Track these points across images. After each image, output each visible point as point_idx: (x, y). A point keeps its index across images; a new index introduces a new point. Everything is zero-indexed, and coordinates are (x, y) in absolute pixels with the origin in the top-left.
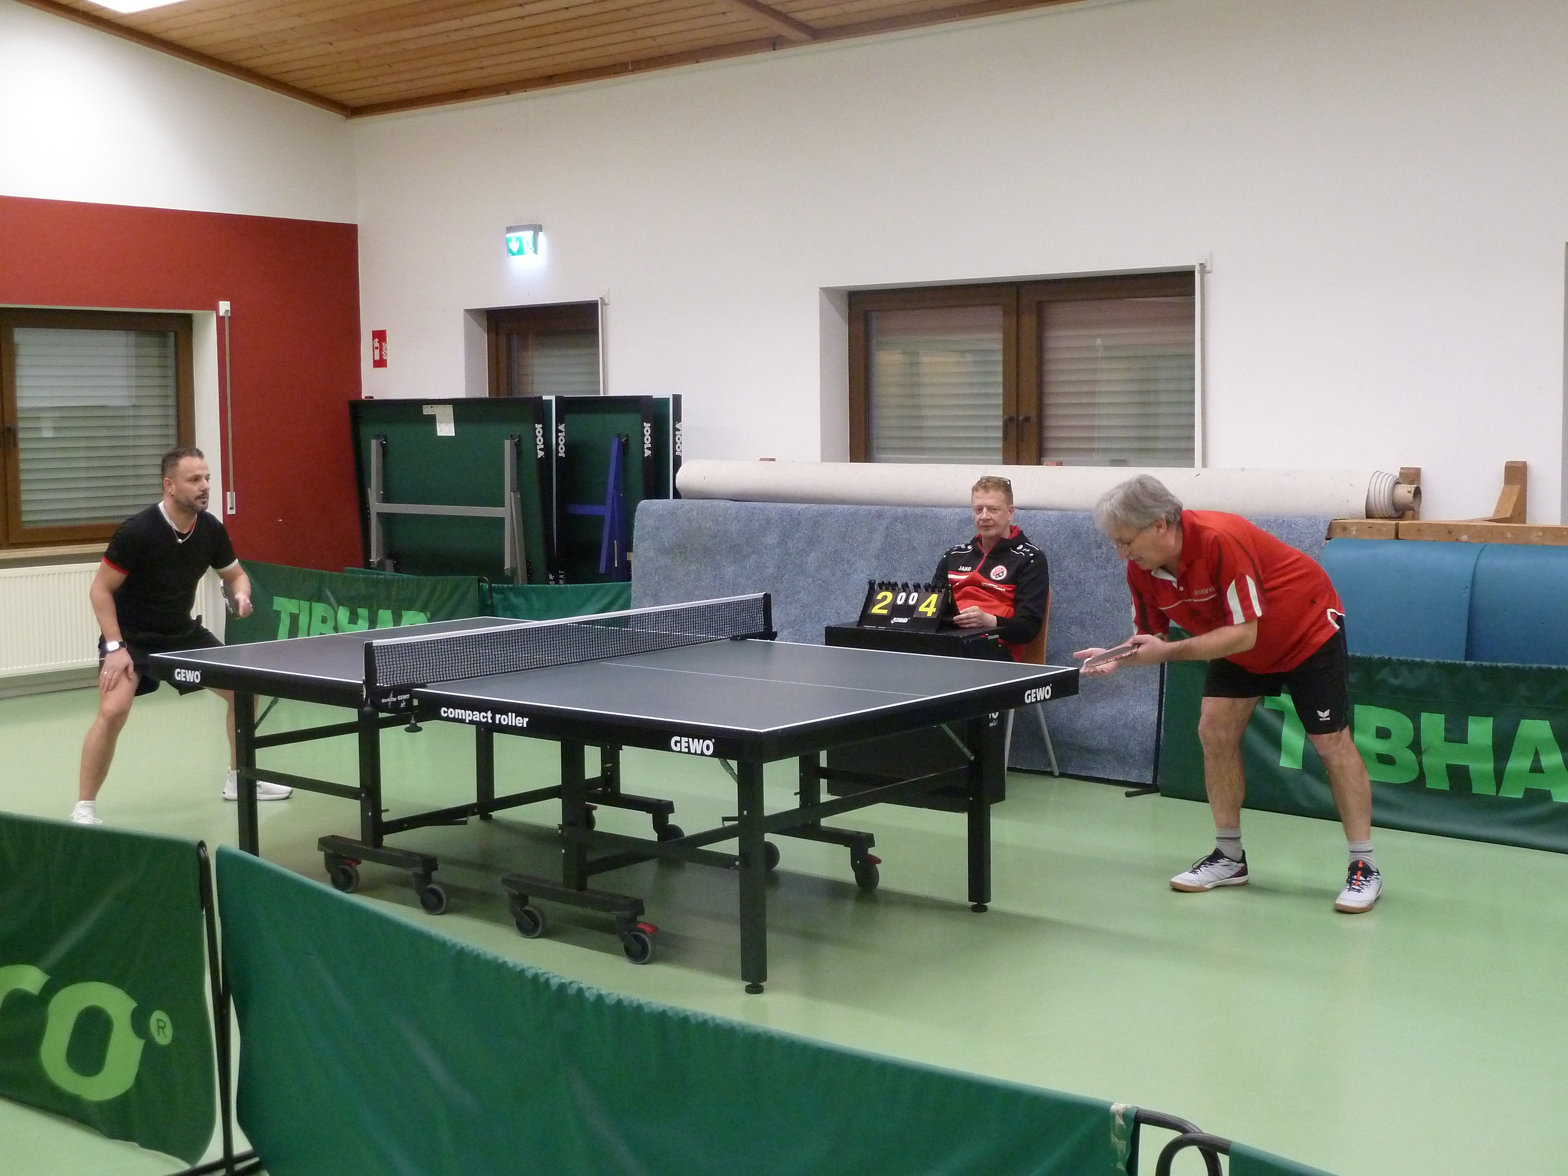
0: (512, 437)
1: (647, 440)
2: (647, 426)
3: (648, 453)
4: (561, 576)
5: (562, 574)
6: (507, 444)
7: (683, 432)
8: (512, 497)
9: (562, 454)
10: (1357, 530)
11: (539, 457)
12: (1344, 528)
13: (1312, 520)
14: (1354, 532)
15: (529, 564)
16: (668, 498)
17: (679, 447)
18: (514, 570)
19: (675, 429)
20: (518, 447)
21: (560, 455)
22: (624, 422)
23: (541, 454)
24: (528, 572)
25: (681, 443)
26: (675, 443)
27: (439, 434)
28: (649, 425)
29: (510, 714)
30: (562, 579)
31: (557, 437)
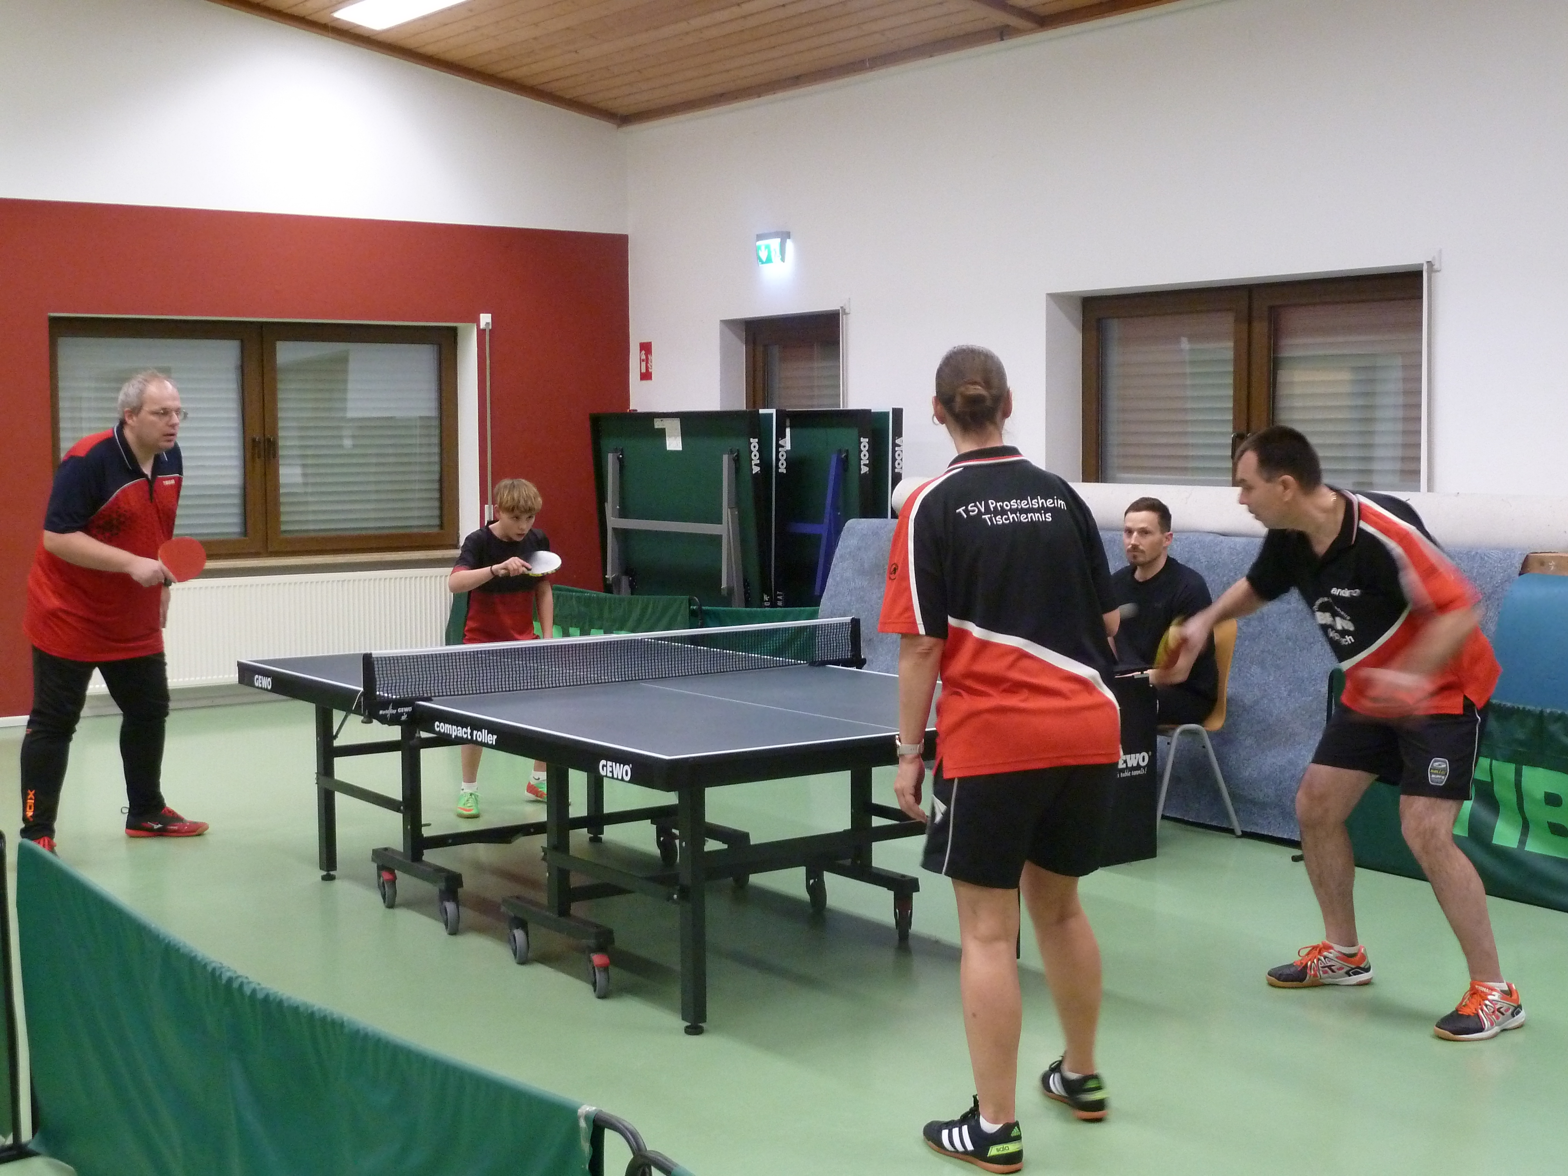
0: (732, 452)
1: (865, 455)
2: (865, 441)
3: (864, 470)
4: (780, 597)
5: (779, 595)
6: (725, 458)
7: (903, 448)
8: (729, 513)
9: (782, 470)
10: (1556, 566)
11: (754, 473)
12: (1542, 563)
13: (1508, 552)
14: (1552, 568)
15: (746, 584)
16: (886, 517)
17: (899, 464)
18: (730, 590)
19: (895, 445)
20: (739, 462)
21: (780, 470)
22: (842, 436)
23: (756, 469)
24: (746, 593)
25: (901, 460)
26: (894, 459)
27: (668, 449)
28: (867, 440)
29: (483, 730)
30: (780, 600)
31: (777, 452)
